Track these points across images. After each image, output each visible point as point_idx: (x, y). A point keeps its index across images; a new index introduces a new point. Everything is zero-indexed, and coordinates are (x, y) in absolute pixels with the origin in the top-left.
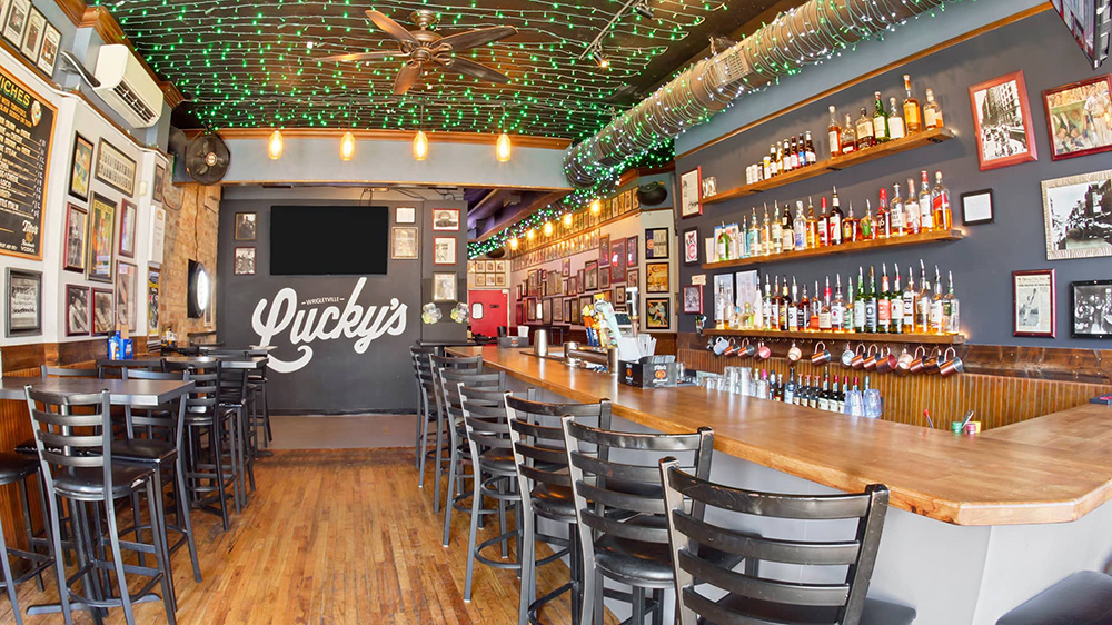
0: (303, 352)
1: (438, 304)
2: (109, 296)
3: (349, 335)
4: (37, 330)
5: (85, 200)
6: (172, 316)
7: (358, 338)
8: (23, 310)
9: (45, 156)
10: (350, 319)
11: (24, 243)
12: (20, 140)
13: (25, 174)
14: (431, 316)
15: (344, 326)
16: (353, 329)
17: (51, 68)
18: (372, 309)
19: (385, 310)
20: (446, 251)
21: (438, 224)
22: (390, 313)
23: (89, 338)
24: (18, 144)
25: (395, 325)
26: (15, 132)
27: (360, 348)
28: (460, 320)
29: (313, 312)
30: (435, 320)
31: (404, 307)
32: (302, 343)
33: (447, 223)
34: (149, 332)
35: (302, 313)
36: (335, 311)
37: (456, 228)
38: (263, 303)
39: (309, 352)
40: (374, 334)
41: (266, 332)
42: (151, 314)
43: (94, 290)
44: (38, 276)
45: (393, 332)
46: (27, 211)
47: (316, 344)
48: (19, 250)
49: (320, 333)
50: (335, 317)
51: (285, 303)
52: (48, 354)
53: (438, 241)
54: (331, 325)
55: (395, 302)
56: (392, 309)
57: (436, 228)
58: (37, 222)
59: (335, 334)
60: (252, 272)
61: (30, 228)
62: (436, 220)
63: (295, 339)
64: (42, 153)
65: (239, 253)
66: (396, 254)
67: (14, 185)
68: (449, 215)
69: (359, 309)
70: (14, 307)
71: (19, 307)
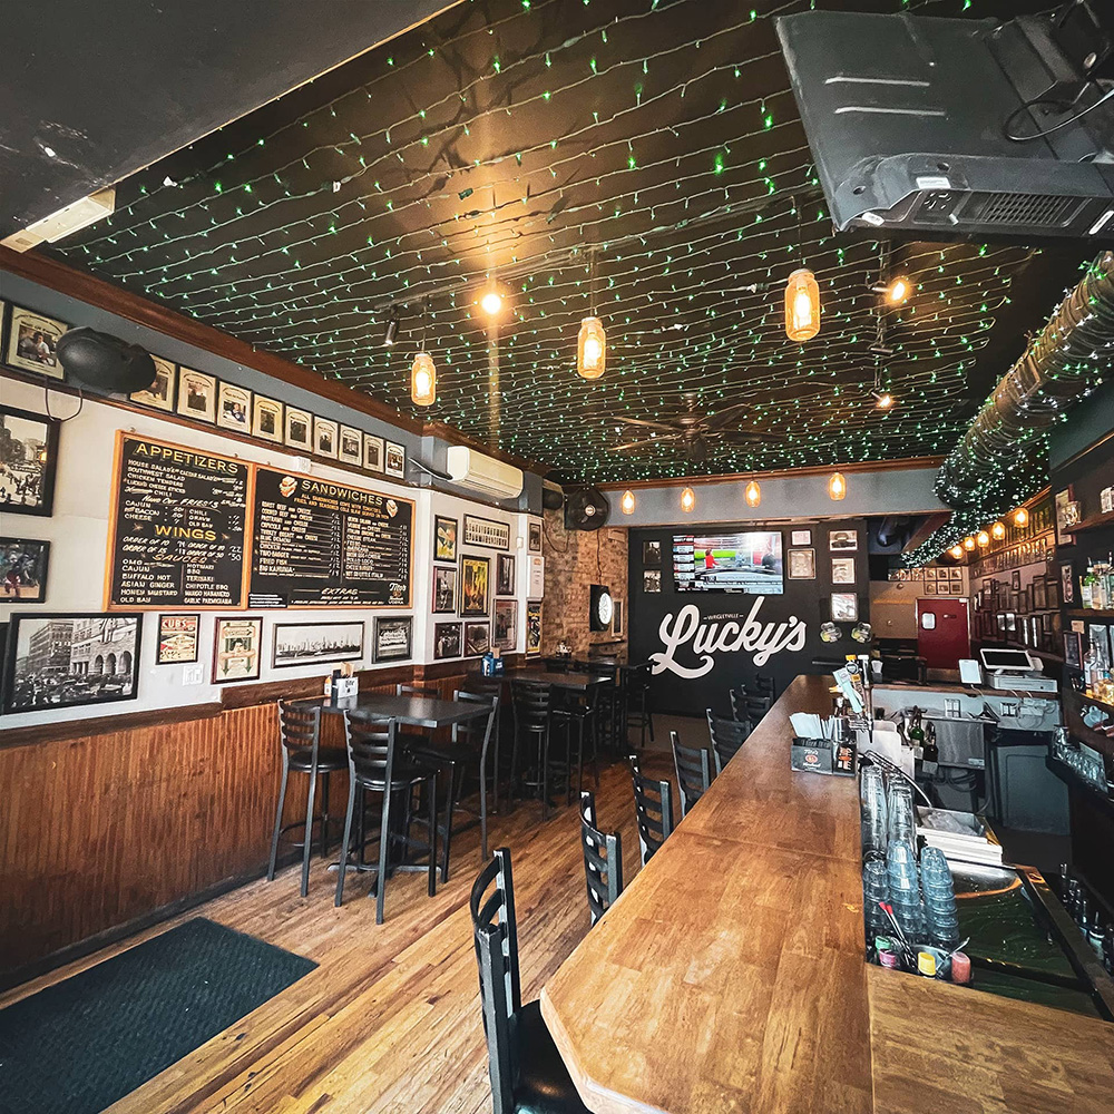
0: (705, 661)
1: (837, 624)
2: (486, 627)
3: (749, 648)
4: (408, 656)
5: (454, 561)
6: (570, 631)
7: (757, 651)
8: (393, 644)
9: (409, 537)
10: (749, 634)
11: (391, 598)
12: (378, 530)
13: (388, 552)
14: (829, 636)
15: (743, 640)
16: (752, 643)
17: (402, 473)
18: (771, 626)
19: (783, 627)
20: (845, 572)
21: (834, 545)
22: (788, 630)
23: (462, 658)
24: (375, 533)
25: (794, 641)
26: (371, 525)
27: (759, 661)
28: (862, 640)
29: (714, 627)
30: (834, 639)
31: (802, 625)
32: (704, 653)
33: (844, 544)
34: (527, 651)
35: (704, 627)
36: (735, 626)
37: (855, 548)
38: (669, 617)
39: (710, 663)
40: (772, 648)
41: (672, 642)
42: (531, 637)
43: (467, 624)
44: (408, 619)
45: (791, 647)
46: (392, 576)
47: (717, 655)
48: (387, 604)
49: (720, 644)
50: (735, 632)
51: (689, 618)
52: (416, 673)
53: (835, 561)
54: (731, 638)
55: (793, 620)
56: (791, 626)
57: (832, 549)
58: (406, 582)
59: (735, 647)
60: (658, 590)
61: (397, 588)
62: (831, 542)
63: (697, 649)
64: (405, 534)
65: (647, 575)
66: (793, 575)
67: (375, 561)
68: (846, 535)
69: (758, 626)
70: (381, 642)
71: (385, 642)
